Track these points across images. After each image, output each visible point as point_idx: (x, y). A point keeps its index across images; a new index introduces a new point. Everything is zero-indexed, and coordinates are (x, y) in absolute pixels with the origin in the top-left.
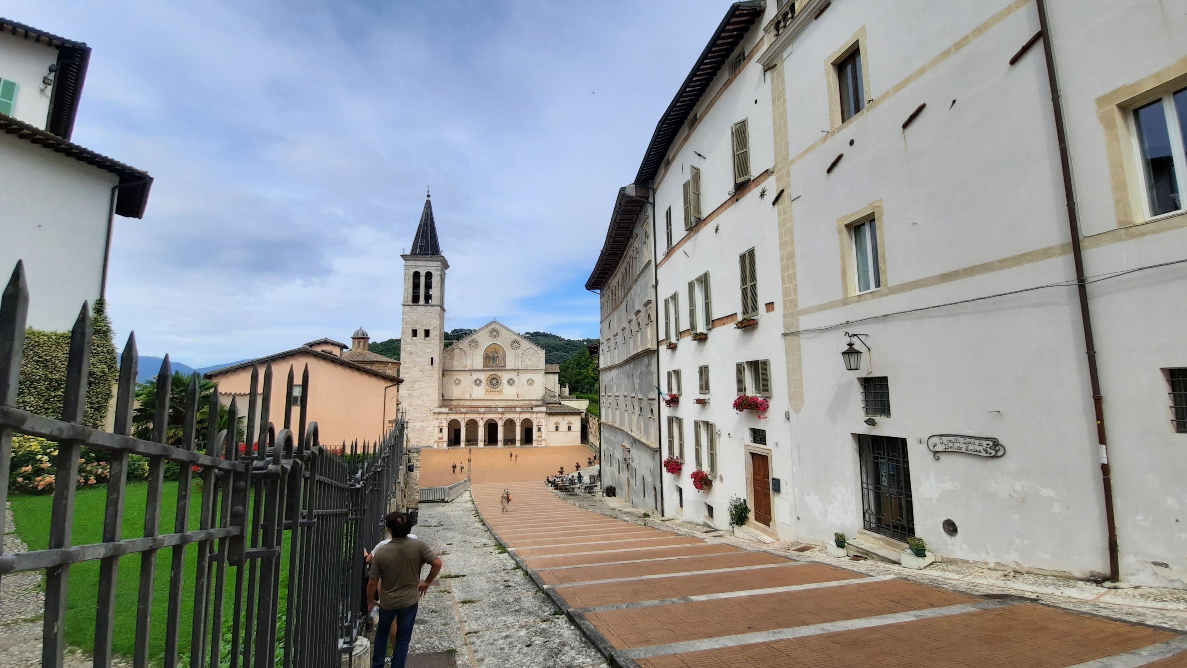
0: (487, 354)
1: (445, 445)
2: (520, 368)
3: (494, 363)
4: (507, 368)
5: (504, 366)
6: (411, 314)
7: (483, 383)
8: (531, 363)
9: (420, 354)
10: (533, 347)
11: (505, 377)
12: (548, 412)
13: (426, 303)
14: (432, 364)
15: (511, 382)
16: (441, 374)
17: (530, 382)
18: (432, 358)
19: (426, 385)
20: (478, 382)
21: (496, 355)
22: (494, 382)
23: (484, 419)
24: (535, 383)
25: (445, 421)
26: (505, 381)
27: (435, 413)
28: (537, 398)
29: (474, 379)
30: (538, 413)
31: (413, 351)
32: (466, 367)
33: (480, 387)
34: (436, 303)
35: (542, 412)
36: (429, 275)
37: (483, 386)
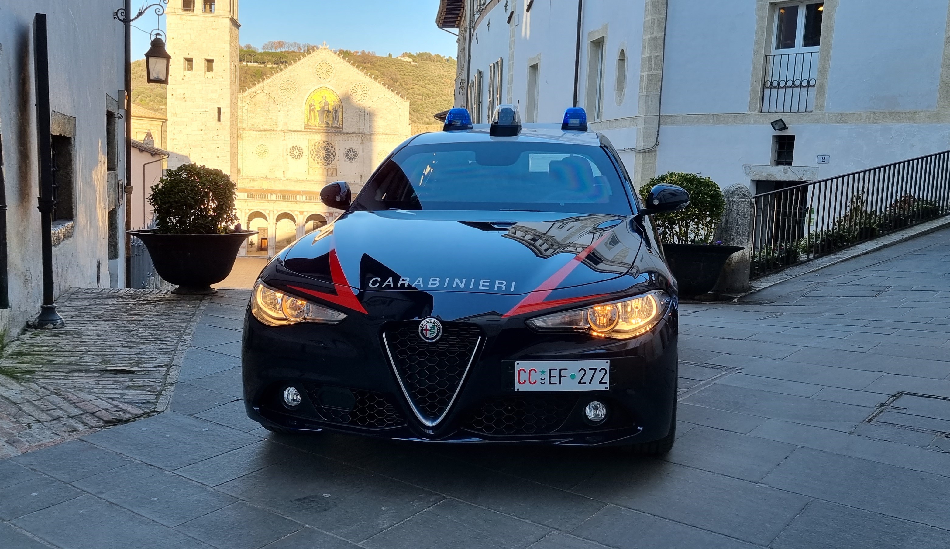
2: (366, 132)
4: (344, 131)
5: (341, 128)
6: (182, 31)
7: (304, 155)
8: (385, 124)
9: (199, 101)
10: (389, 96)
11: (341, 145)
13: (207, 10)
14: (219, 120)
15: (351, 155)
16: (235, 135)
18: (219, 109)
20: (296, 153)
22: (323, 152)
23: (305, 213)
26: (340, 153)
29: (290, 146)
31: (187, 95)
32: (276, 124)
33: (299, 161)
34: (222, 12)
37: (304, 159)
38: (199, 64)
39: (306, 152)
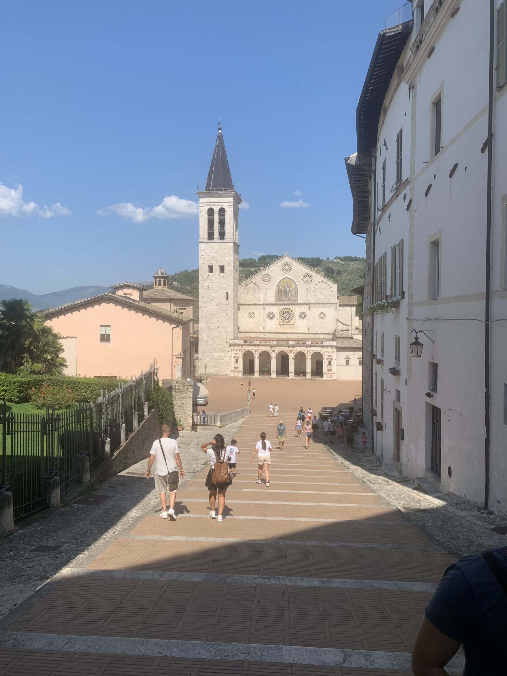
0: (279, 288)
1: (241, 375)
2: (312, 302)
3: (286, 298)
4: (299, 302)
5: (296, 300)
6: (207, 251)
7: (275, 317)
8: (323, 297)
9: (216, 289)
10: (325, 281)
11: (297, 310)
12: (339, 346)
13: (221, 239)
14: (227, 299)
15: (303, 316)
16: (236, 308)
17: (322, 316)
18: (227, 293)
19: (222, 318)
20: (271, 316)
21: (288, 290)
22: (286, 315)
23: (276, 351)
24: (327, 318)
25: (241, 352)
26: (297, 315)
27: (230, 345)
28: (328, 332)
29: (267, 312)
30: (327, 347)
31: (210, 286)
32: (260, 301)
33: (272, 321)
34: (229, 240)
35: (332, 347)
36: (222, 211)
37: (275, 319)
38: (216, 269)
39: (277, 315)
